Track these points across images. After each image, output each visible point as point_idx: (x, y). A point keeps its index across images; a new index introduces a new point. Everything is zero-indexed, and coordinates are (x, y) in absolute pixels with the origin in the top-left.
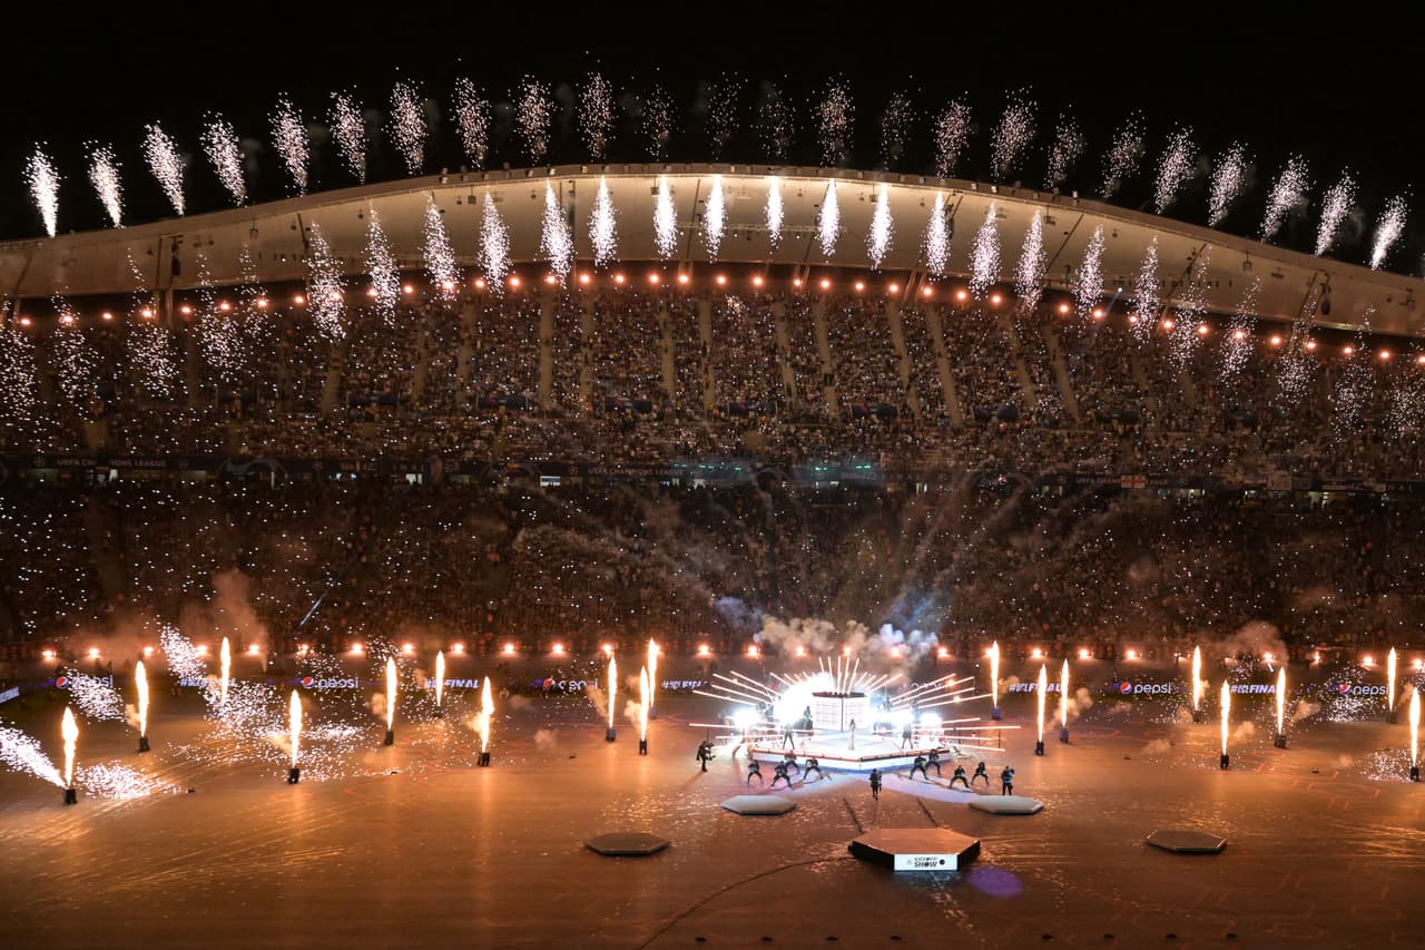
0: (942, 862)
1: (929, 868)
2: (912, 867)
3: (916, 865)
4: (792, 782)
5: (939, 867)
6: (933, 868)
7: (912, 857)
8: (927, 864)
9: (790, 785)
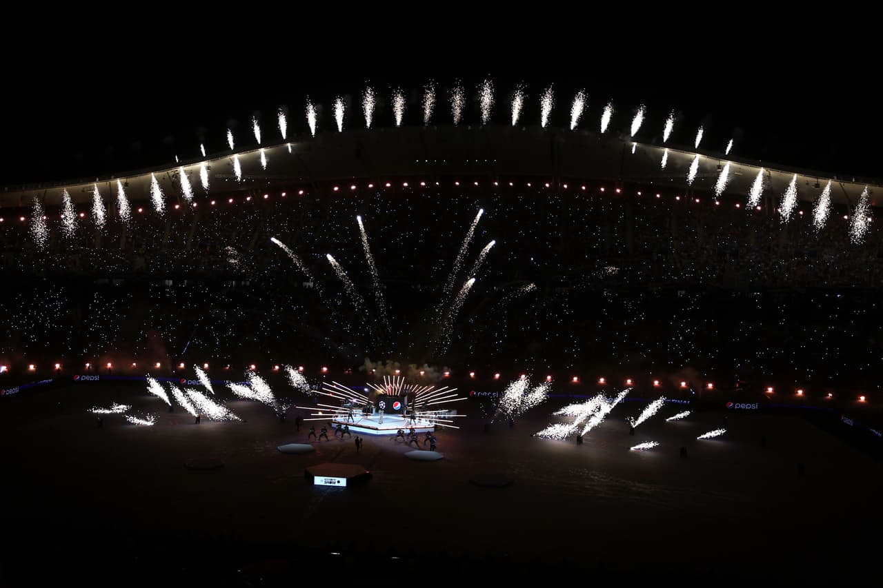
0: (339, 482)
1: (332, 485)
2: (323, 484)
3: (325, 482)
4: (329, 438)
5: (337, 484)
6: (334, 485)
7: (323, 478)
8: (331, 483)
9: (328, 441)
